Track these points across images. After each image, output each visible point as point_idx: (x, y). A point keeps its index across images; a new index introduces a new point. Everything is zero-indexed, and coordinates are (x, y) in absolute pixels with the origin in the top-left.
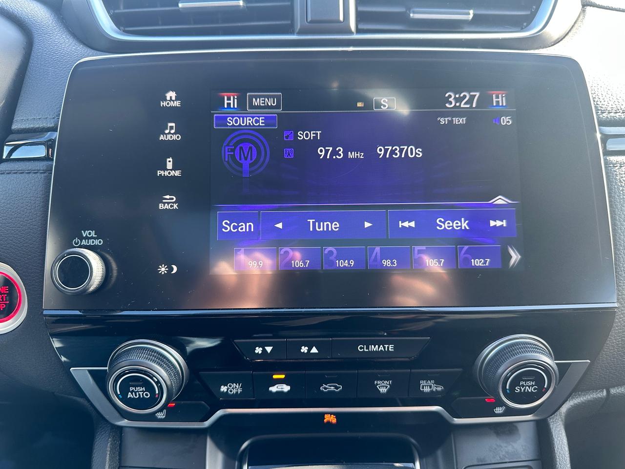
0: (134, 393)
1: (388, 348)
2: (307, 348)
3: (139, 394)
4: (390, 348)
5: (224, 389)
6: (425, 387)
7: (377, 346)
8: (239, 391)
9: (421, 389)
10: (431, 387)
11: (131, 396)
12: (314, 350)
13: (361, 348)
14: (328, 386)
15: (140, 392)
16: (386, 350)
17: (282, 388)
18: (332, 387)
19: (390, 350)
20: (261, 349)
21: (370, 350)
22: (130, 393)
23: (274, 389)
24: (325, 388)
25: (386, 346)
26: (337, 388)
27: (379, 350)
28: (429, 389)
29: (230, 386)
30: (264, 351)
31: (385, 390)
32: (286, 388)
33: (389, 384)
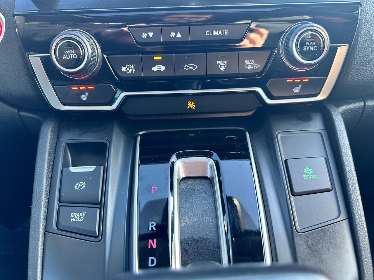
0: (67, 55)
1: (224, 32)
2: (174, 34)
3: (70, 56)
4: (225, 32)
5: (124, 69)
6: (248, 66)
7: (217, 31)
8: (133, 71)
9: (246, 68)
10: (252, 66)
11: (65, 58)
12: (179, 35)
13: (208, 33)
14: (189, 66)
15: (71, 54)
16: (223, 34)
17: (160, 68)
18: (191, 67)
19: (225, 34)
20: (146, 35)
21: (213, 35)
22: (64, 55)
23: (155, 69)
24: (187, 68)
25: (223, 31)
26: (194, 67)
27: (219, 34)
28: (251, 68)
29: (128, 67)
30: (148, 36)
31: (224, 69)
32: (163, 68)
33: (226, 64)
